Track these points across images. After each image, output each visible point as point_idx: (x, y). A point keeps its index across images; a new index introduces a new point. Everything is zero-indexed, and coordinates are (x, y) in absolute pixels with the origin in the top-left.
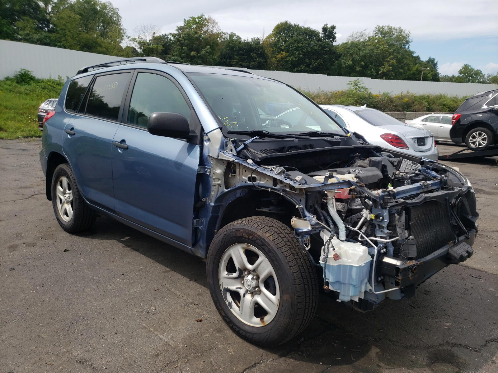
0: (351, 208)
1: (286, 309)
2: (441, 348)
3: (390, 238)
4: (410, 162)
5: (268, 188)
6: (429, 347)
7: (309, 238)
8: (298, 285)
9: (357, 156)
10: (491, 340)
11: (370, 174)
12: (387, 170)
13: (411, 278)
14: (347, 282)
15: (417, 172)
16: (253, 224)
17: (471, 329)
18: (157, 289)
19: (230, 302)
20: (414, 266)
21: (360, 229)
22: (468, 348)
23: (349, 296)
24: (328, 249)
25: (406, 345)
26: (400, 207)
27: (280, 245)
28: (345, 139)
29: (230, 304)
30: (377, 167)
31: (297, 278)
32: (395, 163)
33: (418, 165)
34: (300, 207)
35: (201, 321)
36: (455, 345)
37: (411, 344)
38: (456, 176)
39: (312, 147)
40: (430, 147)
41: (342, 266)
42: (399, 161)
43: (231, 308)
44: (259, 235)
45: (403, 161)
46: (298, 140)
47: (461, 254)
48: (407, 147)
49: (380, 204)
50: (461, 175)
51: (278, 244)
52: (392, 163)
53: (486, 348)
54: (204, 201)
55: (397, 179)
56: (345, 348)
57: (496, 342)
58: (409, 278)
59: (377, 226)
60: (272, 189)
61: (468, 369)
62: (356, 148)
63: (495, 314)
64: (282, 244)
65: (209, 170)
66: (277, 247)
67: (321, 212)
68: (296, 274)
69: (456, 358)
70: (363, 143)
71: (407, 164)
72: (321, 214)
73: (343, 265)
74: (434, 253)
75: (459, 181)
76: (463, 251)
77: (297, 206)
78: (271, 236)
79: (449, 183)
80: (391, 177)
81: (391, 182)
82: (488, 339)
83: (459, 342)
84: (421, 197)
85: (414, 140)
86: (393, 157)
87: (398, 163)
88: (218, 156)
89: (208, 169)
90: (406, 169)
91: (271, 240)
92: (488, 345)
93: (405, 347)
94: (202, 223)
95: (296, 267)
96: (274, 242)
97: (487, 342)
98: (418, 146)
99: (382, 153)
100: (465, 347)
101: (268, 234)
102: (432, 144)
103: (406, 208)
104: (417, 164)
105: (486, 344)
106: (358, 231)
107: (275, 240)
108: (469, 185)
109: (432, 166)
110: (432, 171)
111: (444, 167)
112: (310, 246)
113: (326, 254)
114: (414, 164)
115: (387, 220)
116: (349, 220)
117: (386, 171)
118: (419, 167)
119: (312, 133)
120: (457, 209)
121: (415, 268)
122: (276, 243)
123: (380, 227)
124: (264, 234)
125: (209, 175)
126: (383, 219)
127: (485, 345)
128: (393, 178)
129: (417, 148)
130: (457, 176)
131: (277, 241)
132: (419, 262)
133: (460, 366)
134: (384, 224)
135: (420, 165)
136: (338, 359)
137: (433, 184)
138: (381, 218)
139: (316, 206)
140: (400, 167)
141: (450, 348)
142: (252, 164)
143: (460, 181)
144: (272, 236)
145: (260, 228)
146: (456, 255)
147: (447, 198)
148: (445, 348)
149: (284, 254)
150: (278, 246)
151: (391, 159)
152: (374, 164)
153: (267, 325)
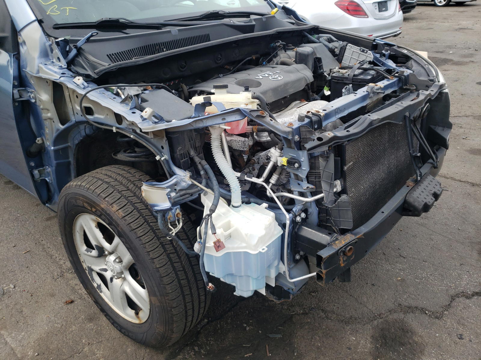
0: (260, 141)
1: (157, 315)
2: (391, 317)
3: (313, 194)
4: (356, 49)
5: (112, 126)
6: (375, 318)
7: (178, 211)
8: (168, 284)
9: (279, 46)
10: (457, 296)
11: (292, 77)
12: (322, 65)
13: (342, 265)
14: (243, 274)
15: (366, 66)
16: (95, 188)
17: (431, 278)
18: (29, 249)
19: (99, 284)
20: (347, 245)
21: (267, 181)
22: (427, 312)
23: (250, 291)
24: (206, 233)
25: (344, 317)
26: (325, 148)
27: (133, 226)
28: (264, 20)
29: (99, 286)
30: (306, 64)
31: (165, 275)
32: (337, 51)
33: (368, 53)
34: (163, 159)
35: (72, 302)
36: (411, 309)
37: (351, 314)
38: (422, 67)
39: (207, 38)
40: (393, 12)
41: (232, 255)
42: (341, 48)
43: (101, 292)
44: (103, 208)
45: (348, 47)
46: (179, 30)
47: (425, 201)
48: (366, 14)
49: (295, 142)
50: (430, 64)
51: (131, 225)
52: (332, 51)
53: (451, 310)
54: (39, 143)
55: (335, 79)
56: (260, 332)
57: (464, 298)
58: (340, 264)
59: (292, 176)
60: (117, 128)
61: (426, 353)
62: (278, 32)
63: (463, 247)
64: (138, 223)
65: (33, 95)
66: (130, 229)
67: (200, 163)
68: (162, 269)
69: (410, 333)
70: (294, 22)
71: (353, 51)
72: (200, 167)
73: (234, 252)
74: (382, 210)
75: (426, 74)
76: (428, 194)
77: (158, 158)
78: (120, 211)
79: (412, 80)
80: (327, 76)
81: (327, 84)
82: (452, 292)
83: (413, 304)
84: (364, 121)
85: (375, 5)
86: (336, 41)
87: (340, 52)
88: (38, 72)
89: (31, 92)
90: (352, 59)
91: (120, 216)
92: (454, 304)
93: (342, 321)
94: (48, 174)
95: (162, 258)
96: (125, 220)
97: (453, 298)
98: (379, 12)
99: (320, 35)
100: (423, 311)
101: (115, 207)
102: (396, 8)
103: (338, 145)
104: (367, 51)
105: (451, 302)
106: (264, 184)
107: (126, 218)
108: (442, 80)
109: (389, 52)
110: (389, 59)
111: (405, 52)
112: (181, 224)
113: (202, 240)
114: (363, 51)
115: (306, 168)
116: (256, 160)
117: (321, 67)
118: (370, 56)
119: (209, 14)
120: (422, 120)
121: (351, 248)
122: (127, 222)
123: (297, 177)
124: (110, 207)
125: (36, 102)
126: (300, 166)
127: (449, 305)
128: (330, 78)
129: (378, 15)
130: (424, 66)
131: (130, 218)
132: (358, 237)
133: (415, 350)
134: (302, 174)
135: (371, 53)
136: (248, 355)
137: (386, 87)
138: (296, 165)
139: (192, 153)
140: (343, 57)
141: (403, 316)
142: (83, 84)
143: (429, 75)
144: (122, 210)
145: (104, 196)
146: (416, 204)
147: (407, 114)
148: (395, 316)
149: (140, 240)
150: (130, 227)
151: (331, 45)
152: (301, 59)
153: (142, 323)
